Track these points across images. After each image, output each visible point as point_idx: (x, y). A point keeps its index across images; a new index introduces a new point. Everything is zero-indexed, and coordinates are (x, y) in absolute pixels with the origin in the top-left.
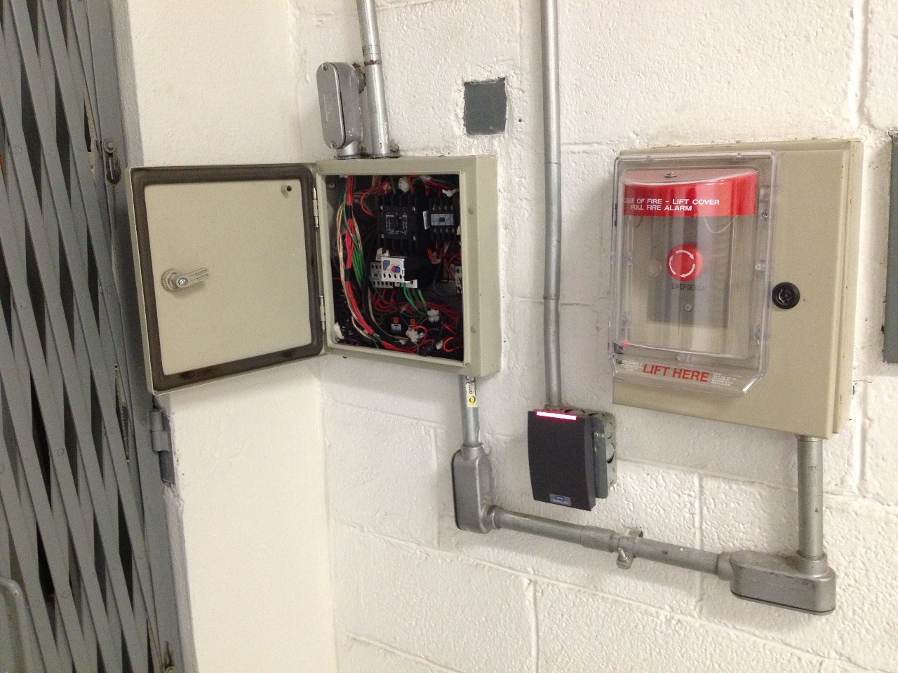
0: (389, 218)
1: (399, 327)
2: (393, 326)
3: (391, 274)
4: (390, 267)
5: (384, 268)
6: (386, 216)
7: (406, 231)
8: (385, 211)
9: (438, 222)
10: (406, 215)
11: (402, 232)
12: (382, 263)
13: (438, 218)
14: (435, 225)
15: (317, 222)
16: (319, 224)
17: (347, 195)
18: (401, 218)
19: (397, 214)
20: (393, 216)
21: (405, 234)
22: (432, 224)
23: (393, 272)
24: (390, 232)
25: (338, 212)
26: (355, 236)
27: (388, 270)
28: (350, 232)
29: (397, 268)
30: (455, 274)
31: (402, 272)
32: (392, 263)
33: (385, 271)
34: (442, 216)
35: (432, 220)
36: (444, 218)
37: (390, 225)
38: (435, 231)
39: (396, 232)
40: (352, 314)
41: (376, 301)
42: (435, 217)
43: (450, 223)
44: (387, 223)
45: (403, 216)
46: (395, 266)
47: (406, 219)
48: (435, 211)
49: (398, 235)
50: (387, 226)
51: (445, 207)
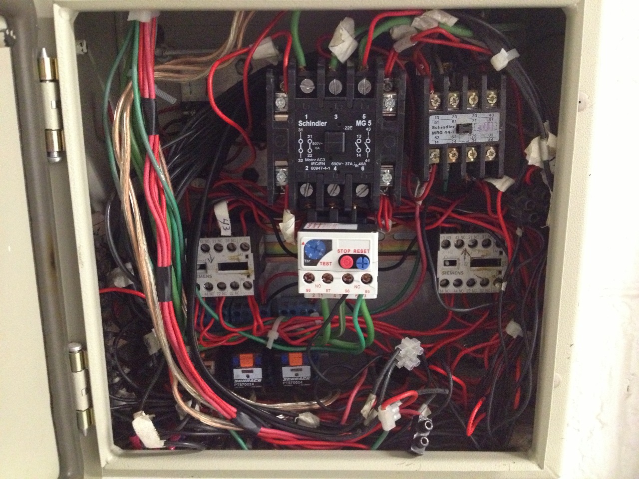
0: (307, 130)
1: (257, 374)
2: (239, 375)
3: (334, 275)
4: (331, 257)
5: (308, 261)
6: (301, 123)
7: (366, 161)
8: (295, 112)
9: (451, 134)
10: (367, 120)
11: (351, 164)
12: (303, 246)
13: (452, 125)
14: (440, 142)
15: (56, 148)
16: (62, 153)
17: (143, 69)
18: (350, 128)
19: (336, 117)
20: (323, 124)
21: (363, 169)
22: (432, 141)
23: (340, 269)
24: (310, 166)
25: (117, 117)
26: (164, 177)
27: (324, 263)
28: (158, 167)
29: (355, 257)
30: (439, 252)
31: (373, 269)
32: (336, 246)
33: (310, 269)
34: (464, 119)
35: (431, 130)
36: (470, 125)
37: (313, 147)
38: (434, 157)
39: (333, 164)
40: (177, 379)
41: (205, 326)
42: (441, 124)
43: (487, 136)
44: (301, 141)
45: (359, 123)
46: (352, 252)
47: (367, 129)
48: (442, 109)
49: (338, 171)
50: (301, 150)
51: (472, 98)
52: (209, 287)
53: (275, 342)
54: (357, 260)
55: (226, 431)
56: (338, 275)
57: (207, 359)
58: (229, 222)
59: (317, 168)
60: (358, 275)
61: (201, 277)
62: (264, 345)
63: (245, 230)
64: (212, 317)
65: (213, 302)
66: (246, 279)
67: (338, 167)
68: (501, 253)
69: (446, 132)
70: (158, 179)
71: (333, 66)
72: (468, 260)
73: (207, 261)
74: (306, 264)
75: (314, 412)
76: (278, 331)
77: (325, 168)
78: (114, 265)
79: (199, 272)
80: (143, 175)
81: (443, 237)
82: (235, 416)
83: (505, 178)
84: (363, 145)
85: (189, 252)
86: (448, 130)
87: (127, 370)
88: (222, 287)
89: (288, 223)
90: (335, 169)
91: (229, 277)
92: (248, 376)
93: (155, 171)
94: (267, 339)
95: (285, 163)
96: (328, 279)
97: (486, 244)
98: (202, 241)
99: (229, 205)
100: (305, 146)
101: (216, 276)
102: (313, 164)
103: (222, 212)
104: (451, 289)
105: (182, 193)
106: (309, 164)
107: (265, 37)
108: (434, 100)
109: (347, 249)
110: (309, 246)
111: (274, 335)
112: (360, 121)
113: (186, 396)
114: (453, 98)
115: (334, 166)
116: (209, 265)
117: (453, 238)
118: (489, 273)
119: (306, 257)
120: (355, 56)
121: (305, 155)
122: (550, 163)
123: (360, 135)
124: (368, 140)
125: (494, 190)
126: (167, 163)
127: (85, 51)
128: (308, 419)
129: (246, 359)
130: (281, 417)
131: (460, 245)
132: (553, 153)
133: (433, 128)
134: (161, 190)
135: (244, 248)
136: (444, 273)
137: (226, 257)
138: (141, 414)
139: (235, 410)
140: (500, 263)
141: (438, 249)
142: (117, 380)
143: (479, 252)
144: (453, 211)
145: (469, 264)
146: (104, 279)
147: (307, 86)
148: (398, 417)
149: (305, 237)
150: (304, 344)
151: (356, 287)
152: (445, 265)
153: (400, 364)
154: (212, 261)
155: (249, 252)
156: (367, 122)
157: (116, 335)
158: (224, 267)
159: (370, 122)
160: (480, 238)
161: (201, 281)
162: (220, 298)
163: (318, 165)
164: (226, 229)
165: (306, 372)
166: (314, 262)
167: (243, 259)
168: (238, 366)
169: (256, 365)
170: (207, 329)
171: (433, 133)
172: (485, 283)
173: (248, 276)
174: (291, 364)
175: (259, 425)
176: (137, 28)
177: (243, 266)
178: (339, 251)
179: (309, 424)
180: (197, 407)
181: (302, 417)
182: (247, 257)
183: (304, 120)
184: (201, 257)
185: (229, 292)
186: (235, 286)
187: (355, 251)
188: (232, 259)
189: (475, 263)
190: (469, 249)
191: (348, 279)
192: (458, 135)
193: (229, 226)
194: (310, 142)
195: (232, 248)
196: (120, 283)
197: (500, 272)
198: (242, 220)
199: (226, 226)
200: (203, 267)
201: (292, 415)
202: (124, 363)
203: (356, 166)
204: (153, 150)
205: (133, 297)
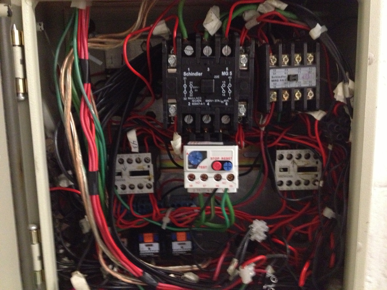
0: (189, 79)
1: (156, 247)
2: (143, 248)
3: (209, 175)
4: (207, 163)
5: (190, 166)
6: (185, 74)
7: (229, 98)
8: (181, 66)
9: (284, 82)
10: (229, 72)
11: (219, 101)
12: (187, 156)
13: (284, 75)
14: (277, 87)
15: (21, 90)
16: (26, 94)
17: (80, 40)
18: (218, 77)
19: (209, 69)
20: (200, 74)
21: (226, 104)
22: (272, 86)
23: (213, 170)
24: (191, 102)
25: (63, 71)
26: (94, 112)
27: (201, 167)
28: (89, 104)
29: (223, 162)
30: (276, 162)
31: (235, 171)
32: (210, 155)
33: (193, 171)
34: (292, 71)
35: (271, 79)
36: (296, 76)
37: (193, 90)
38: (273, 97)
39: (206, 101)
40: (101, 249)
41: (121, 214)
42: (277, 75)
43: (308, 82)
44: (185, 86)
45: (223, 74)
46: (220, 159)
47: (229, 77)
48: (278, 65)
49: (210, 106)
50: (185, 92)
51: (297, 58)
52: (124, 188)
53: (168, 225)
54: (224, 165)
55: (135, 285)
56: (211, 175)
57: (122, 237)
58: (137, 143)
59: (196, 104)
60: (224, 175)
61: (118, 180)
62: (160, 227)
63: (147, 150)
64: (125, 208)
65: (126, 197)
66: (149, 182)
67: (210, 103)
68: (317, 163)
69: (281, 80)
70: (89, 113)
71: (206, 37)
72: (296, 168)
73: (122, 170)
74: (189, 168)
75: (194, 272)
76: (170, 218)
77: (202, 104)
78: (60, 172)
79: (117, 177)
80: (80, 109)
81: (279, 152)
82: (141, 275)
83: (320, 111)
84: (226, 88)
85: (111, 163)
86: (282, 79)
87: (68, 245)
88: (132, 187)
89: (177, 142)
90: (208, 104)
91: (137, 180)
92: (149, 249)
93: (88, 107)
94: (161, 222)
95: (174, 101)
96: (204, 178)
97: (308, 157)
98: (119, 157)
99: (137, 132)
100: (188, 89)
101: (129, 180)
102: (193, 101)
103: (132, 136)
104: (285, 187)
105: (106, 123)
106: (191, 101)
107: (161, 20)
108: (272, 59)
109: (217, 157)
110: (191, 155)
111: (166, 220)
112: (224, 72)
113: (108, 261)
114: (285, 58)
115: (207, 103)
116: (124, 172)
117: (285, 153)
118: (309, 176)
119: (190, 163)
120: (220, 31)
121: (188, 95)
122: (350, 99)
123: (225, 82)
124: (230, 85)
125: (313, 119)
126: (96, 103)
127: (43, 29)
128: (191, 277)
129: (148, 237)
130: (172, 275)
131: (290, 157)
132: (352, 93)
133: (272, 77)
134: (92, 121)
135: (146, 161)
136: (280, 176)
137: (135, 167)
138: (77, 274)
139: (141, 270)
140: (316, 169)
141: (275, 160)
142: (61, 251)
143: (302, 163)
144: (285, 135)
145: (296, 170)
146: (53, 181)
147: (189, 51)
148: (252, 274)
149: (189, 149)
150: (188, 226)
151: (223, 183)
152: (280, 171)
153: (252, 238)
154: (125, 169)
155: (150, 164)
156: (229, 73)
157: (61, 221)
158: (133, 174)
159: (231, 73)
160: (303, 152)
161: (118, 184)
162: (131, 195)
163: (197, 102)
164: (135, 147)
165: (188, 246)
166: (195, 167)
167: (146, 168)
168: (143, 242)
169: (155, 241)
170: (122, 216)
171: (273, 81)
172: (307, 183)
173: (150, 179)
174: (178, 240)
175: (158, 281)
176: (77, 13)
177: (146, 173)
178: (211, 159)
179: (191, 280)
180: (115, 269)
181: (187, 275)
182: (149, 166)
183: (187, 72)
184: (119, 167)
185: (137, 191)
186: (140, 187)
187: (222, 158)
188: (139, 168)
189: (301, 169)
190: (296, 160)
191: (218, 178)
192: (289, 82)
193: (137, 146)
194: (191, 86)
195: (139, 161)
196: (64, 184)
197: (317, 176)
198: (146, 143)
199: (134, 145)
200: (120, 174)
201: (179, 274)
202: (66, 240)
203: (222, 102)
204: (87, 94)
205: (73, 193)
